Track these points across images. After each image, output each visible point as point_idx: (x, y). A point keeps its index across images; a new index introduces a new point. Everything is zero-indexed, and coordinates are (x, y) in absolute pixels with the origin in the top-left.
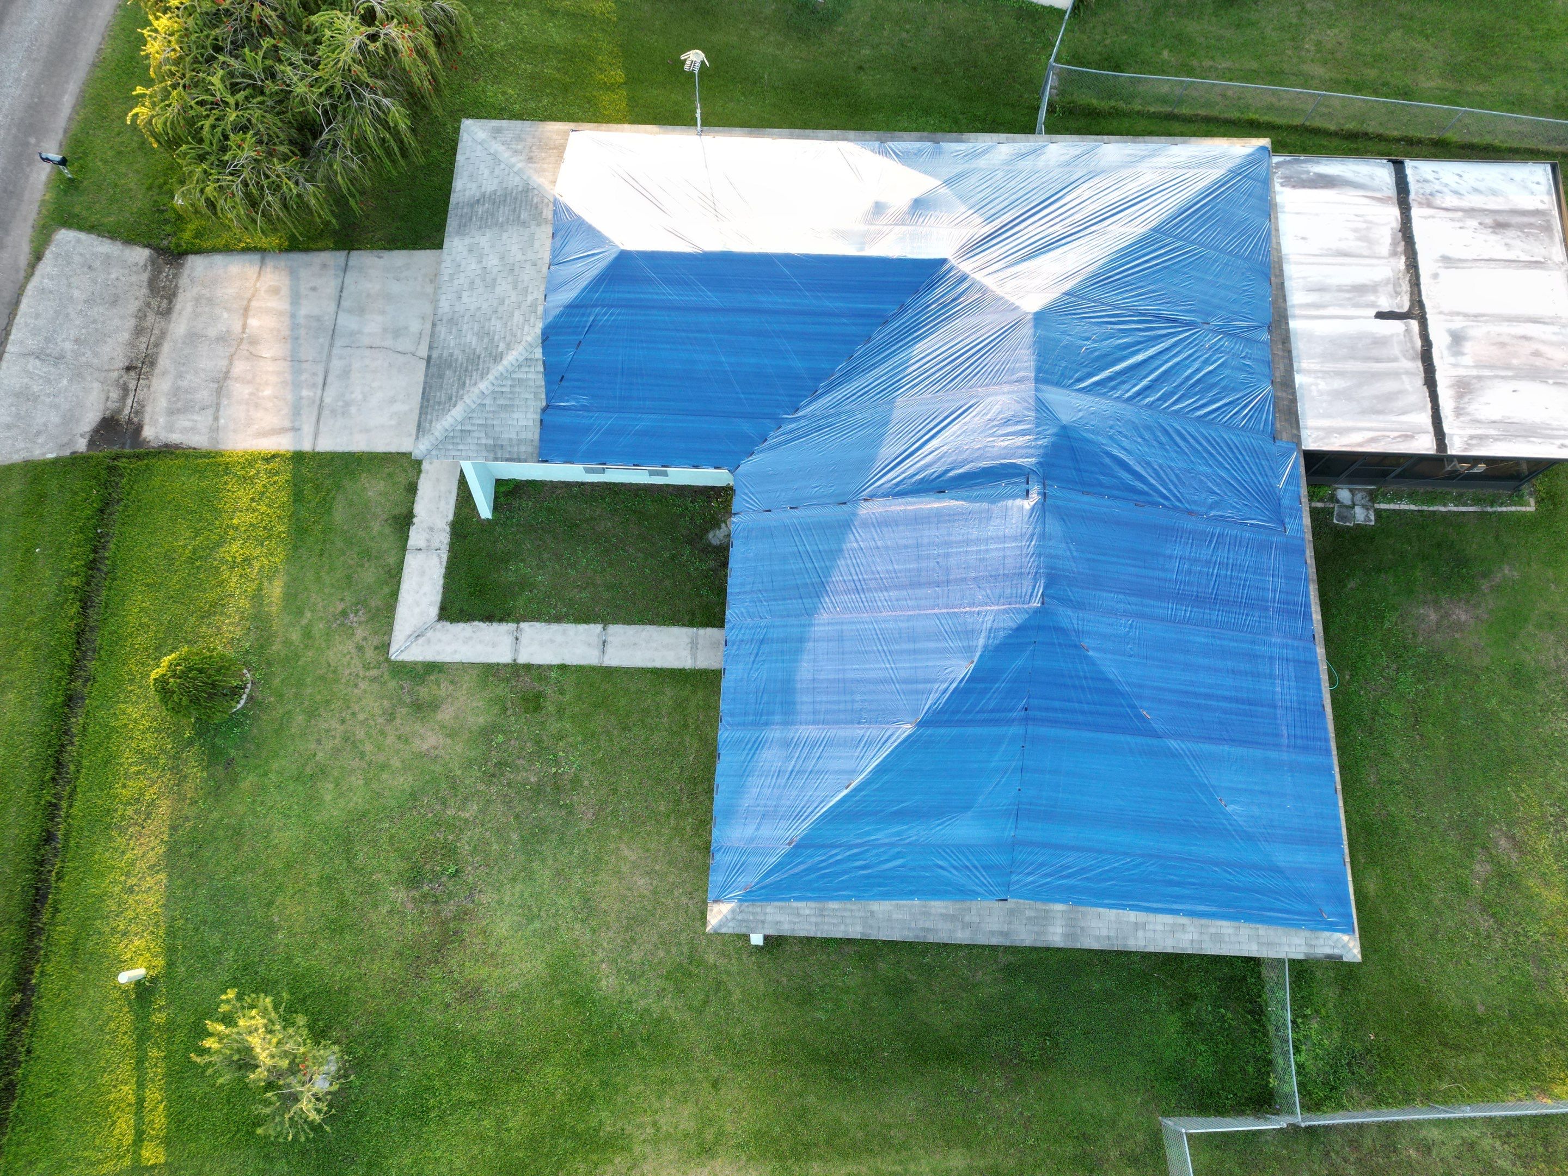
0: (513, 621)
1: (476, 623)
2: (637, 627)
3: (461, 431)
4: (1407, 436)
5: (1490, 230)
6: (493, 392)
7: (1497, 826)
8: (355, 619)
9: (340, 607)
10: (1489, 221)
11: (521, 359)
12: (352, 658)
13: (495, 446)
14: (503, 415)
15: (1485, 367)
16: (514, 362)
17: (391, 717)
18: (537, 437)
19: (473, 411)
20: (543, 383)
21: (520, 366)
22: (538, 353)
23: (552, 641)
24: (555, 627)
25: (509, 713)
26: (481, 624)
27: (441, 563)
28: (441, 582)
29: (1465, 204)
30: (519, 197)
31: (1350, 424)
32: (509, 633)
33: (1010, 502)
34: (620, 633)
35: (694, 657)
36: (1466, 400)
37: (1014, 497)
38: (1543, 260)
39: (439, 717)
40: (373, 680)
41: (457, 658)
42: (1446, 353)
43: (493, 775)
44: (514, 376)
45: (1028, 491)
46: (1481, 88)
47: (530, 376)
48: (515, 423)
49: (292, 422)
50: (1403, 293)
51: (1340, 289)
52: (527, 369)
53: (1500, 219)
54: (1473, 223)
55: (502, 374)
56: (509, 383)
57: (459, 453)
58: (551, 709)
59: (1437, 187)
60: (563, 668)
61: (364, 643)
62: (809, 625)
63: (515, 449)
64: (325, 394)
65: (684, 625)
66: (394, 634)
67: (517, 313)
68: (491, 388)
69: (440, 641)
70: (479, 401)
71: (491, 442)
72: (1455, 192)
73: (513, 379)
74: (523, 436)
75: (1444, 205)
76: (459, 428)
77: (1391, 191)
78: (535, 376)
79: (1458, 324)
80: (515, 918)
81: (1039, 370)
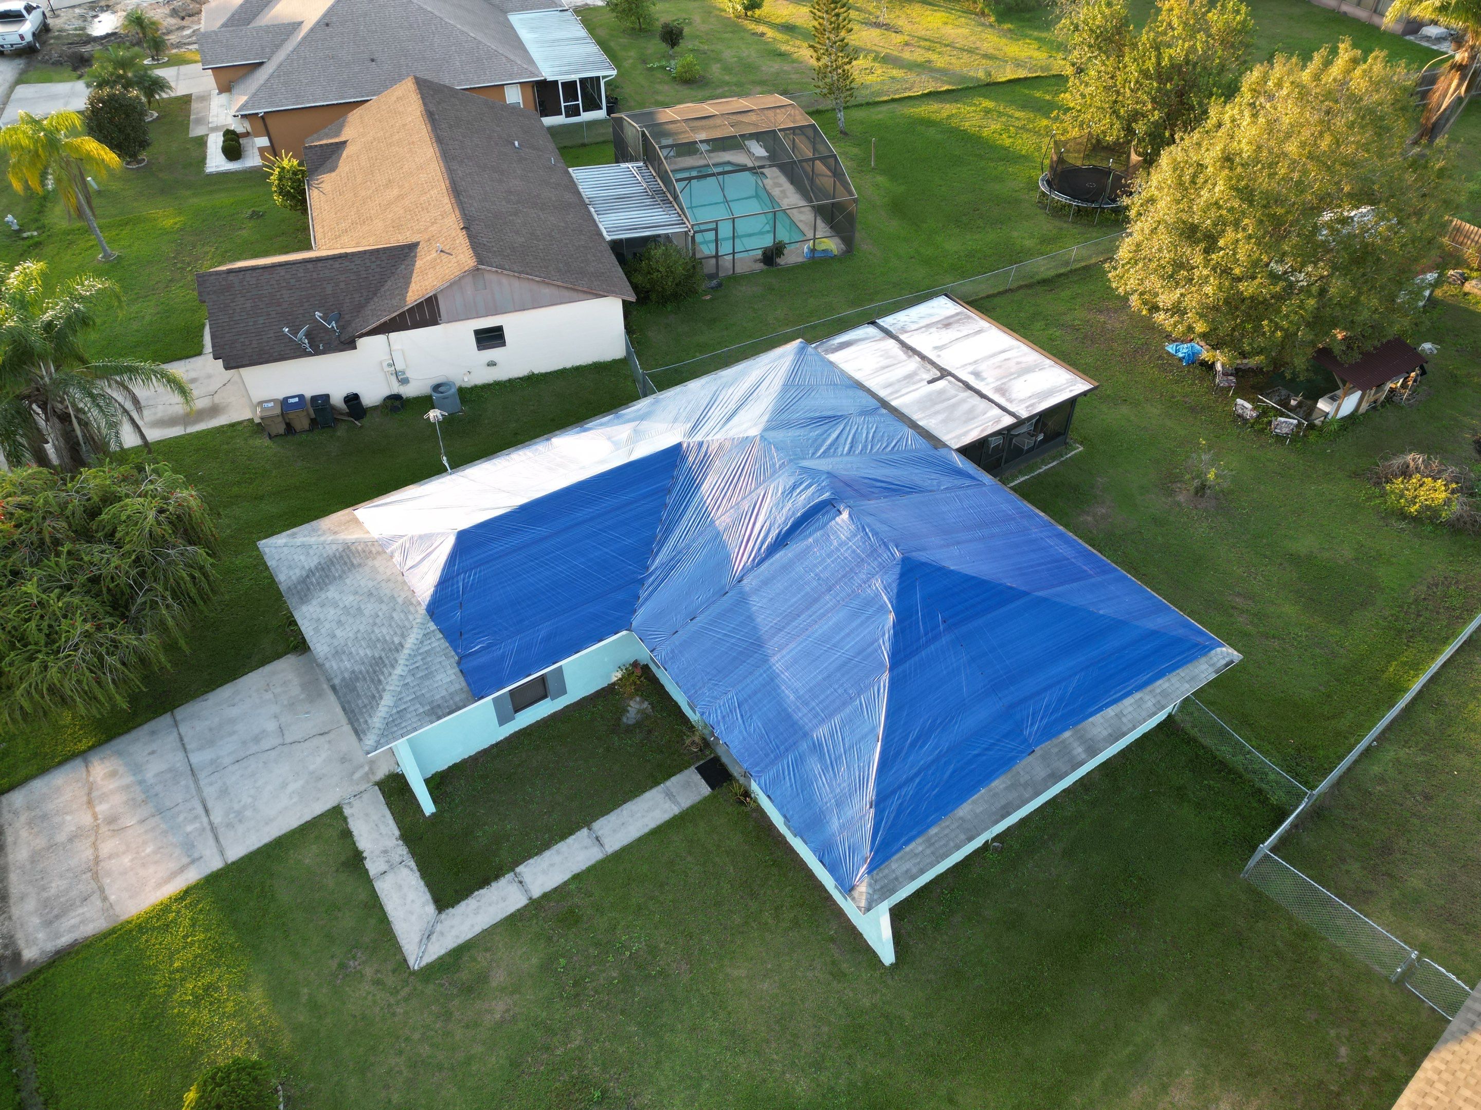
0: (508, 872)
1: (476, 893)
2: (616, 811)
3: (398, 712)
4: (997, 421)
5: (944, 328)
6: (410, 671)
7: (1226, 594)
8: (357, 963)
9: (334, 964)
10: (940, 326)
11: (420, 637)
12: (374, 995)
13: (432, 708)
14: (427, 683)
15: (1001, 378)
16: (416, 642)
17: (447, 1016)
18: (464, 684)
19: (400, 692)
20: (448, 645)
21: (422, 642)
22: (432, 626)
23: (552, 865)
24: (547, 854)
25: (555, 939)
26: (482, 891)
27: (411, 870)
28: (422, 883)
29: (922, 325)
31: (965, 430)
32: (510, 882)
34: (603, 824)
35: (676, 802)
36: (1008, 395)
38: (980, 329)
39: (494, 984)
40: (407, 999)
41: (478, 929)
42: (977, 382)
44: (421, 651)
45: (839, 511)
47: (433, 645)
48: (440, 683)
49: (189, 856)
50: (931, 369)
51: (899, 381)
52: (429, 642)
53: (944, 323)
54: (933, 330)
55: (410, 655)
56: (420, 658)
57: (405, 730)
58: (590, 912)
59: (902, 324)
60: (576, 877)
61: (379, 975)
63: (451, 702)
64: (212, 818)
65: (651, 788)
66: (404, 950)
68: (406, 669)
69: (452, 927)
70: (402, 683)
71: (427, 707)
72: (912, 322)
73: (420, 654)
74: (452, 689)
75: (913, 329)
76: (395, 711)
77: (882, 335)
78: (438, 642)
79: (971, 368)
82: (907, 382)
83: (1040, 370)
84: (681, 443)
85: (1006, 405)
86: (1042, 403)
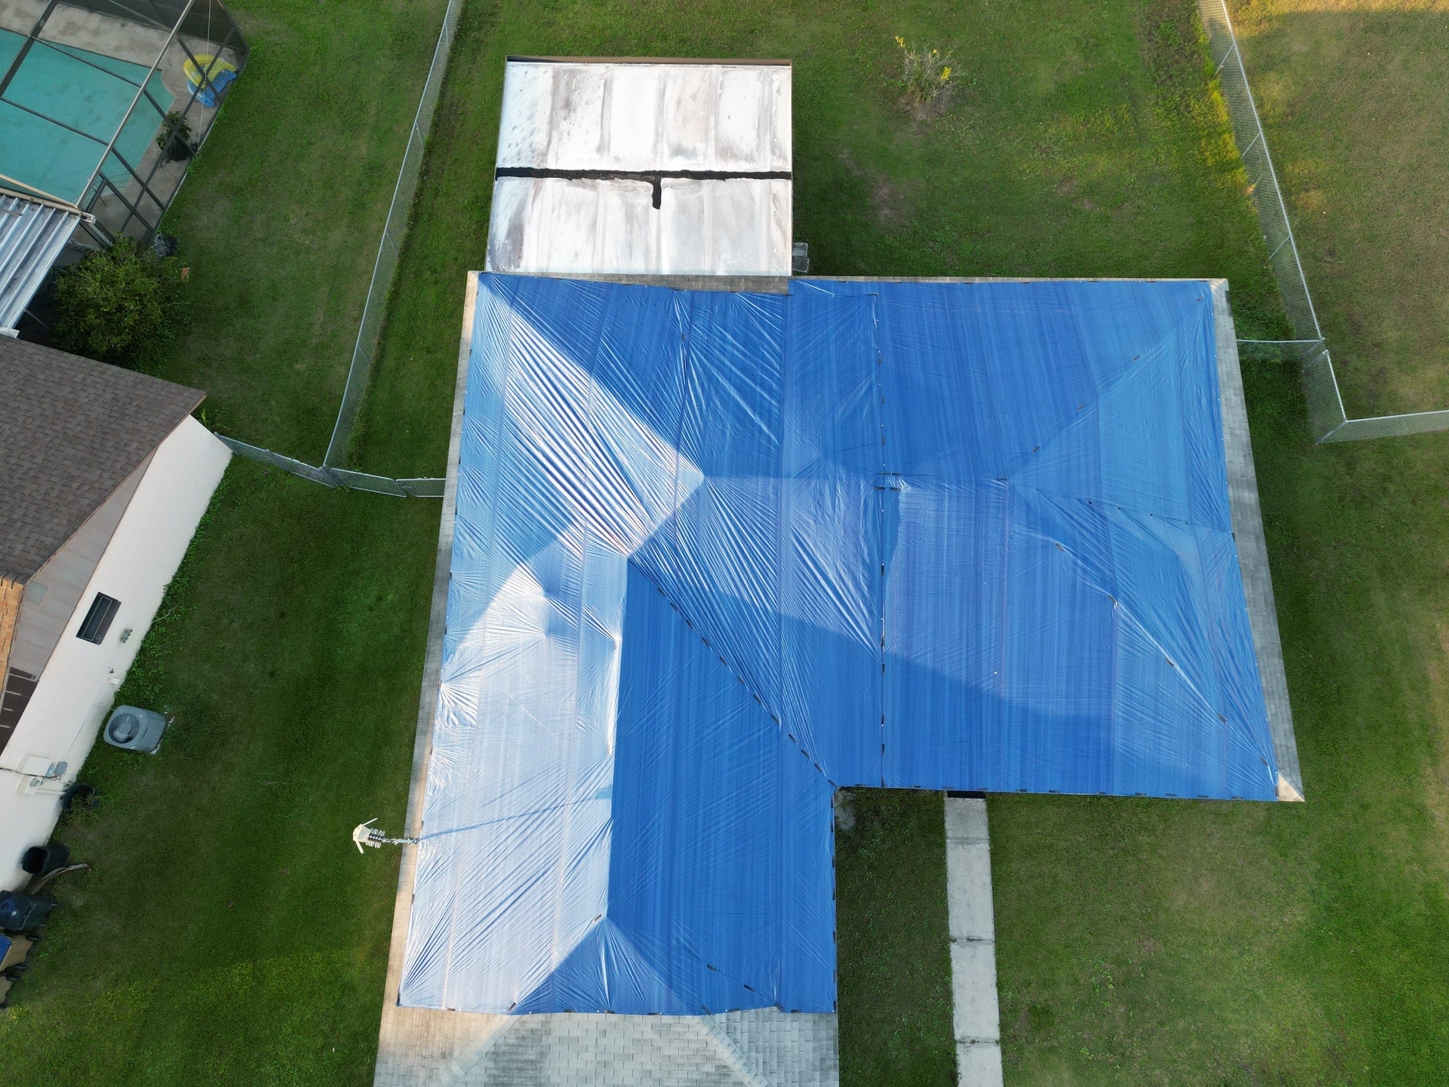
0: (954, 1048)
2: (950, 903)
4: (774, 199)
5: (572, 113)
6: (765, 1075)
7: (1054, 191)
10: (563, 113)
11: (728, 1040)
13: (821, 1069)
14: (789, 1060)
15: (706, 135)
16: (730, 1049)
18: (810, 1017)
20: (753, 1011)
21: (735, 1042)
22: (720, 1018)
23: (973, 1000)
24: (957, 998)
25: (1055, 1044)
29: (545, 128)
30: (502, 1064)
31: (764, 239)
32: (967, 1052)
33: (902, 506)
34: (957, 925)
35: (976, 841)
36: (739, 152)
37: (897, 501)
38: (603, 81)
42: (693, 161)
43: (1123, 1055)
44: (746, 1049)
45: (892, 489)
46: (373, 111)
47: (746, 1028)
48: (796, 1045)
50: (635, 185)
51: (630, 232)
52: (738, 1032)
53: (561, 104)
54: (564, 125)
55: (745, 1064)
56: (753, 1054)
58: (1046, 994)
59: (526, 146)
60: (1000, 986)
62: (1010, 702)
63: (824, 1043)
65: (944, 853)
67: (667, 1052)
71: (818, 1074)
72: (532, 133)
73: (750, 1050)
74: (809, 1034)
75: (545, 144)
77: (530, 182)
78: (745, 1021)
79: (665, 149)
80: (1259, 1016)
81: (767, 474)
82: (639, 226)
83: (721, 89)
84: (630, 562)
85: (755, 168)
86: (778, 135)
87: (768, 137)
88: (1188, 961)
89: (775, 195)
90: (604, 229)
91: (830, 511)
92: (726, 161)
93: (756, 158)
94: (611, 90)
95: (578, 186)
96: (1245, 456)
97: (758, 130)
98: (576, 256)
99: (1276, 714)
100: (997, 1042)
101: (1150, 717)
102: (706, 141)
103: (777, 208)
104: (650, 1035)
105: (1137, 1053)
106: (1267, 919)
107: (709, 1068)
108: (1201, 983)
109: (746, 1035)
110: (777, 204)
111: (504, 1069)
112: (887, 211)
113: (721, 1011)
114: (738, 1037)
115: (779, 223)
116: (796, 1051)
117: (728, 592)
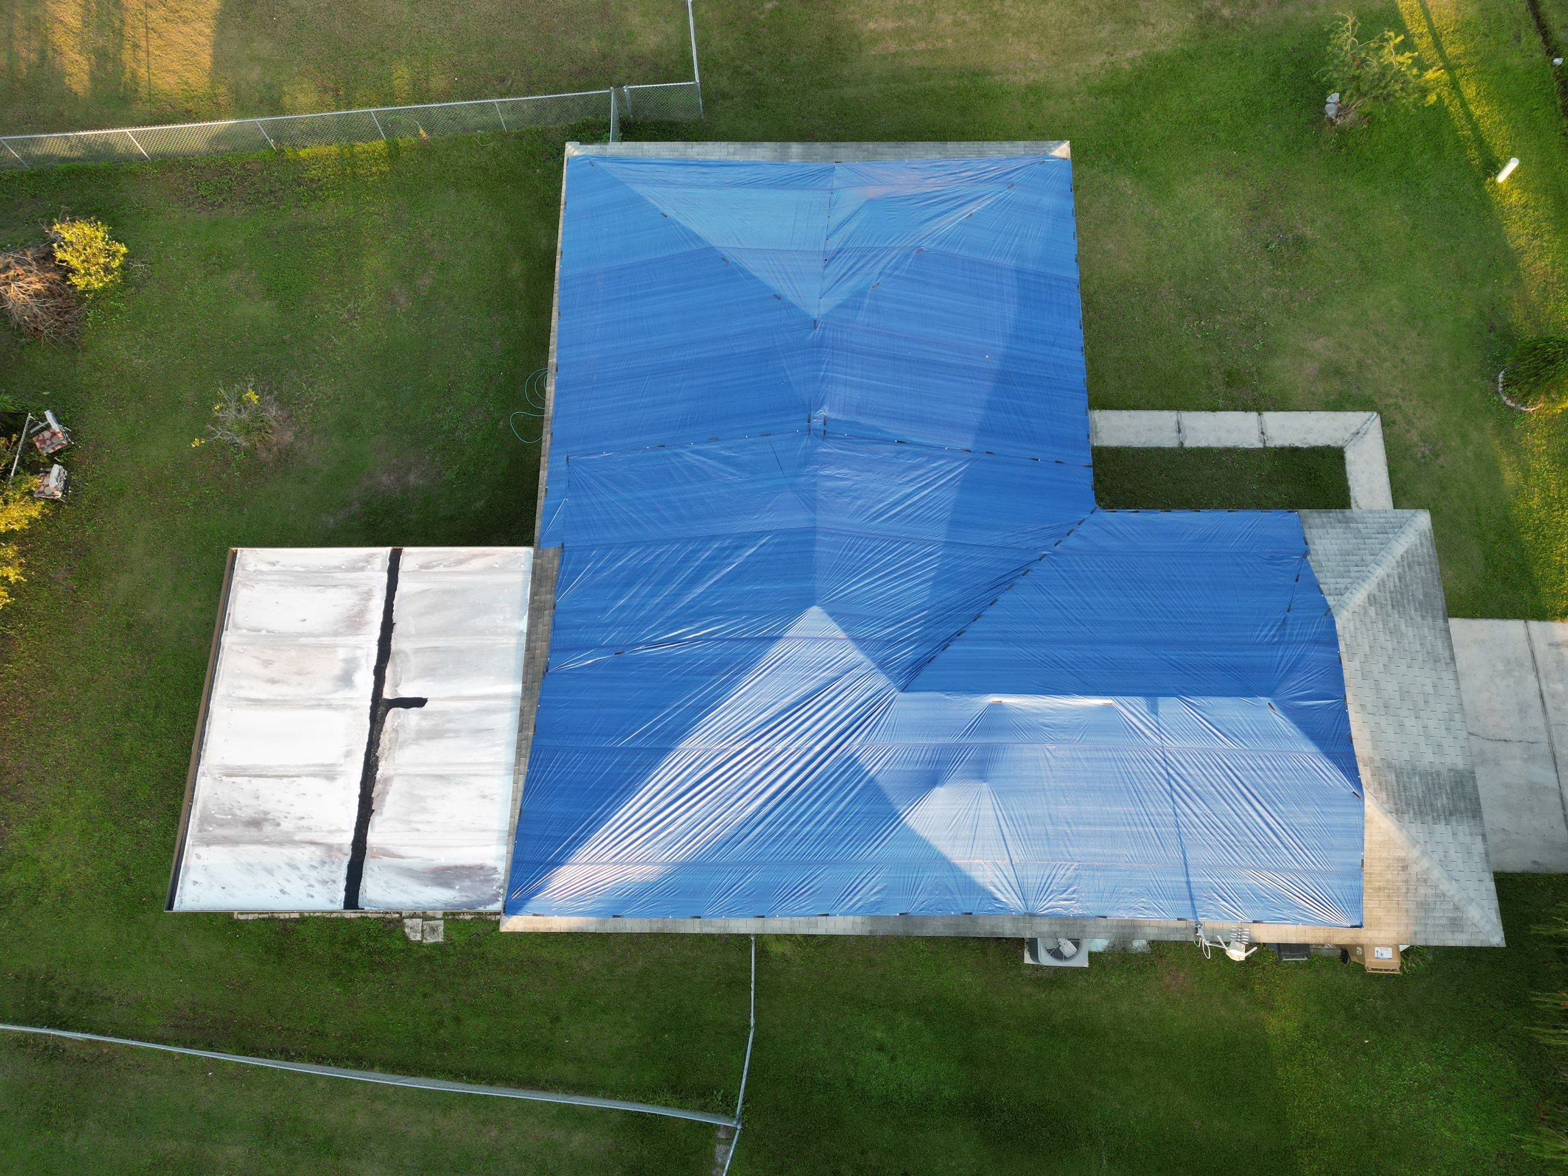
0: (1270, 448)
1: (1305, 446)
2: (1150, 446)
4: (427, 567)
5: (270, 817)
6: (1367, 566)
8: (1423, 449)
9: (1441, 460)
10: (268, 829)
11: (1347, 595)
12: (1415, 414)
14: (1348, 547)
15: (326, 647)
16: (1354, 591)
17: (1360, 364)
18: (1307, 531)
19: (1381, 549)
21: (1347, 588)
22: (1331, 601)
23: (1228, 431)
24: (1230, 443)
26: (1300, 445)
27: (1356, 502)
28: (1350, 483)
29: (288, 851)
32: (1272, 438)
33: (840, 417)
34: (1168, 440)
37: (837, 421)
38: (224, 778)
42: (363, 661)
44: (1350, 580)
47: (1333, 580)
48: (1333, 542)
50: (390, 730)
52: (1338, 586)
53: (254, 833)
54: (286, 825)
56: (1352, 574)
59: (314, 874)
60: (1214, 409)
61: (1407, 427)
62: (1009, 348)
63: (1325, 520)
64: (1537, 685)
65: (1106, 448)
66: (1381, 435)
67: (1367, 649)
72: (294, 867)
73: (1350, 577)
74: (1321, 531)
75: (313, 848)
76: (1391, 536)
78: (1328, 582)
79: (342, 695)
80: (1209, 219)
81: (813, 543)
82: (449, 721)
83: (259, 630)
84: (903, 689)
85: (381, 590)
86: (337, 564)
87: (339, 575)
88: (1174, 266)
89: (421, 567)
90: (450, 764)
91: (848, 483)
92: (366, 623)
93: (366, 588)
94: (241, 767)
95: (383, 800)
96: (755, 147)
97: (327, 587)
98: (484, 797)
99: (998, 151)
100: (1260, 414)
101: (1014, 240)
102: (336, 646)
103: (439, 565)
104: (1356, 664)
105: (1252, 308)
106: (1132, 205)
107: (1372, 611)
108: (1189, 258)
109: (1339, 580)
110: (435, 564)
111: (1408, 805)
112: (412, 478)
113: (1325, 600)
114: (1342, 586)
115: (460, 562)
116: (1339, 541)
117: (928, 592)
